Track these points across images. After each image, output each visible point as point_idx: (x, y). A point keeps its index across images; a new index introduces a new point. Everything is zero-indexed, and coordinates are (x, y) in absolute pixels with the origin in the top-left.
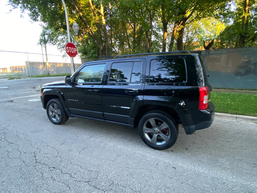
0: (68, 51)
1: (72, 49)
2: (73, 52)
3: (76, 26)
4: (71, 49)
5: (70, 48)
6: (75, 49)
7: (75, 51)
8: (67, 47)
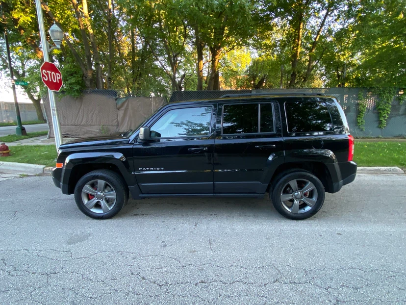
0: (46, 78)
1: (53, 74)
2: (55, 81)
3: (57, 31)
4: (51, 74)
5: (49, 72)
6: (57, 74)
7: (58, 78)
8: (44, 71)
